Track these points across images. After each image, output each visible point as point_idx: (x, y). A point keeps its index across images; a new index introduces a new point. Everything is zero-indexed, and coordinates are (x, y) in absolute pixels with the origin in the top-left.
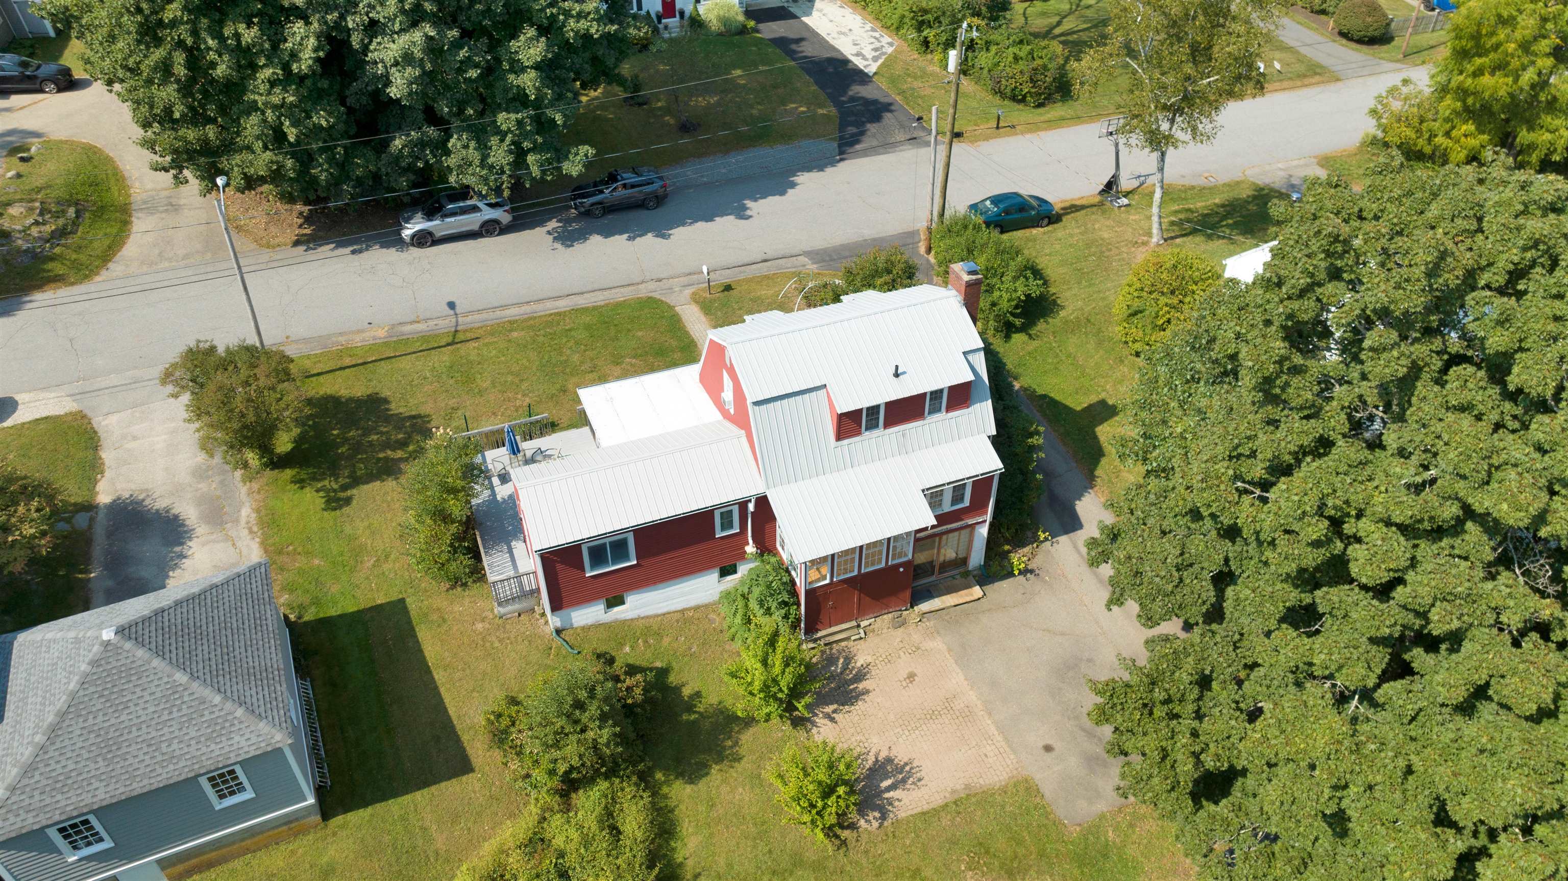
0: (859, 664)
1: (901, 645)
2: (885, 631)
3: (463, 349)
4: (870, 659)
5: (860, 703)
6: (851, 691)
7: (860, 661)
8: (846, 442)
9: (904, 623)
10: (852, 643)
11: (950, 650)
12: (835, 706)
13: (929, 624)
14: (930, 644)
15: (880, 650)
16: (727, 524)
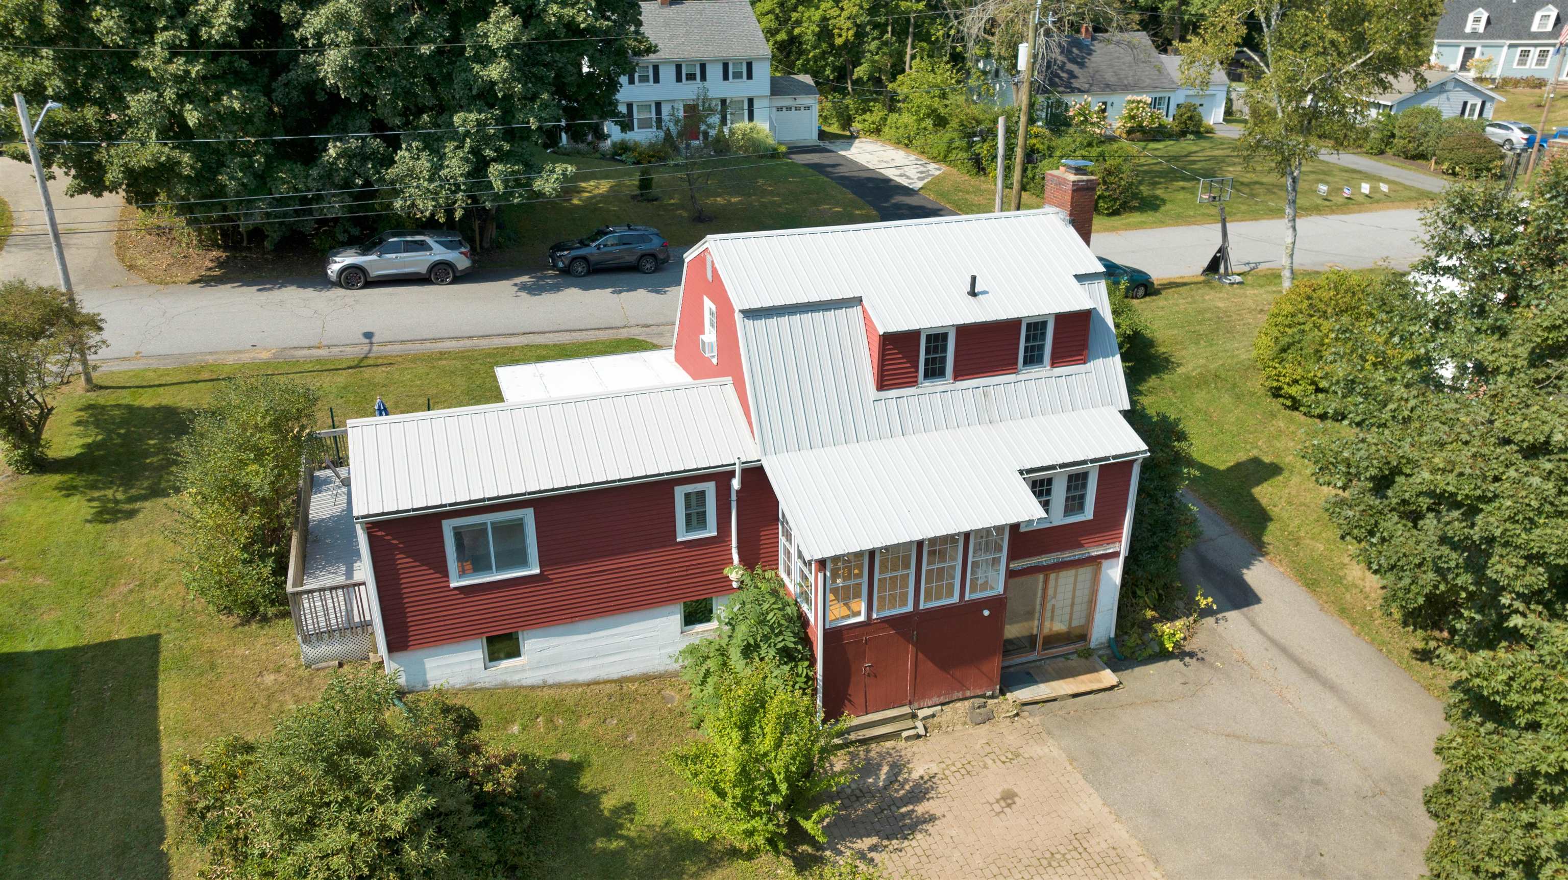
0: (915, 775)
1: (988, 749)
2: (959, 727)
3: (367, 373)
4: (934, 768)
5: (919, 836)
6: (903, 816)
7: (918, 771)
8: (893, 393)
9: (989, 718)
10: (902, 744)
11: (1072, 760)
12: (874, 840)
13: (1033, 718)
14: (1035, 750)
15: (952, 755)
16: (696, 519)
